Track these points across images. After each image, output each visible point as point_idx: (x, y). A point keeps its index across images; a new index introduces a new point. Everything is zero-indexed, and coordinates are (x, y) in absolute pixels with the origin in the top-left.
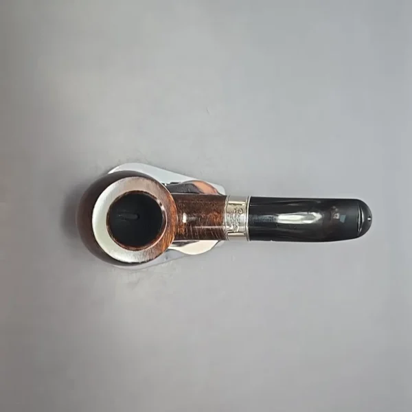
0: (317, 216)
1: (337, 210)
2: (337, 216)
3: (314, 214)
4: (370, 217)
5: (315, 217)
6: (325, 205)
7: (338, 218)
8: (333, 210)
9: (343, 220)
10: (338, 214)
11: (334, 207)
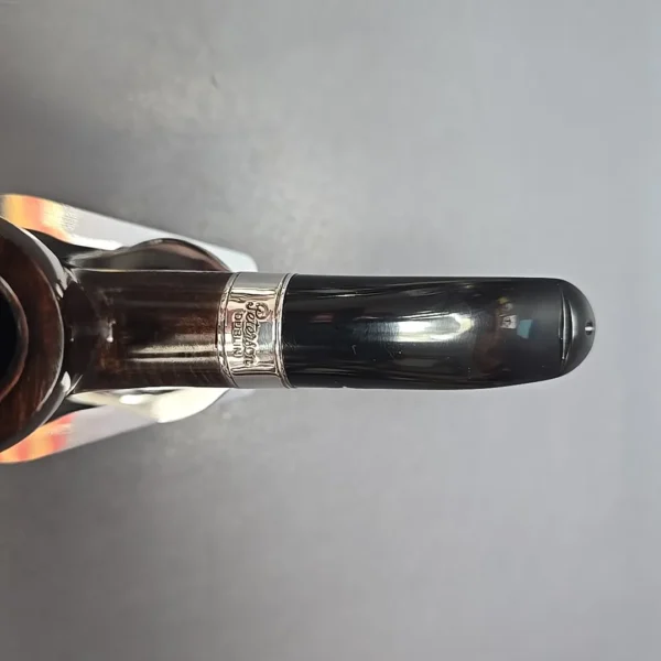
0: (463, 323)
1: (510, 306)
2: (511, 323)
3: (455, 316)
4: (591, 324)
5: (459, 324)
6: (481, 294)
7: (512, 326)
8: (500, 306)
9: (524, 332)
10: (512, 318)
11: (503, 300)
